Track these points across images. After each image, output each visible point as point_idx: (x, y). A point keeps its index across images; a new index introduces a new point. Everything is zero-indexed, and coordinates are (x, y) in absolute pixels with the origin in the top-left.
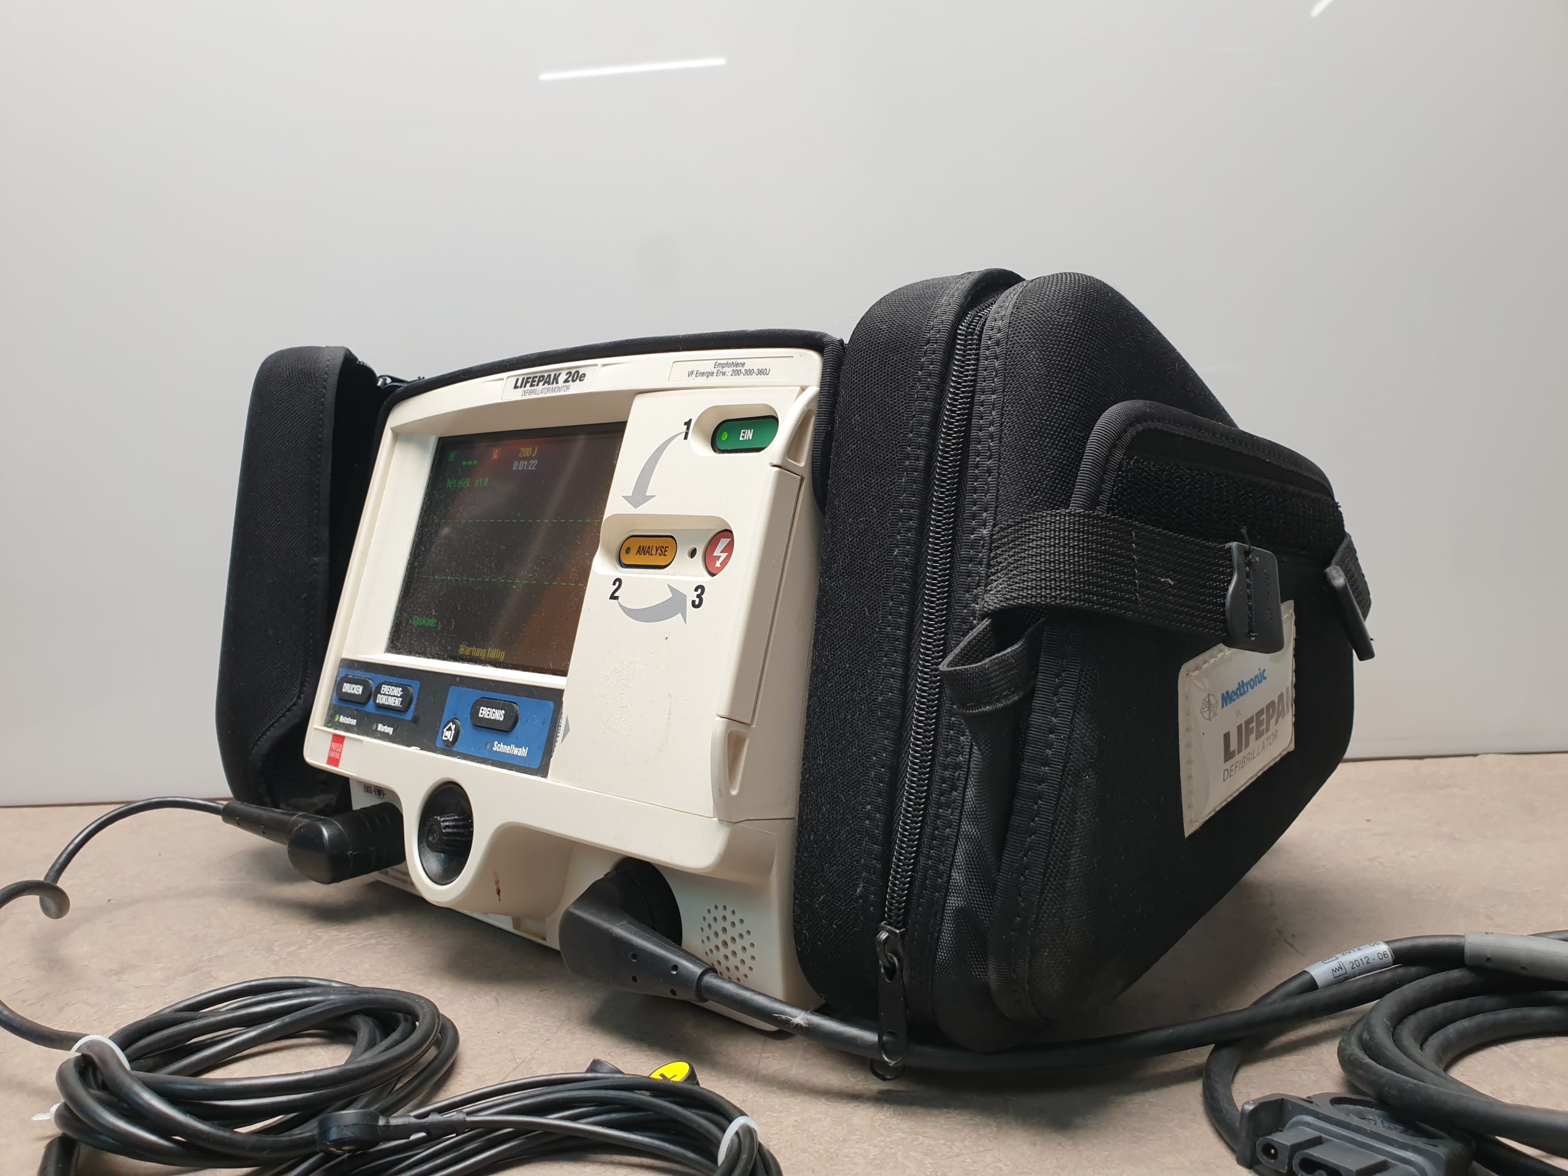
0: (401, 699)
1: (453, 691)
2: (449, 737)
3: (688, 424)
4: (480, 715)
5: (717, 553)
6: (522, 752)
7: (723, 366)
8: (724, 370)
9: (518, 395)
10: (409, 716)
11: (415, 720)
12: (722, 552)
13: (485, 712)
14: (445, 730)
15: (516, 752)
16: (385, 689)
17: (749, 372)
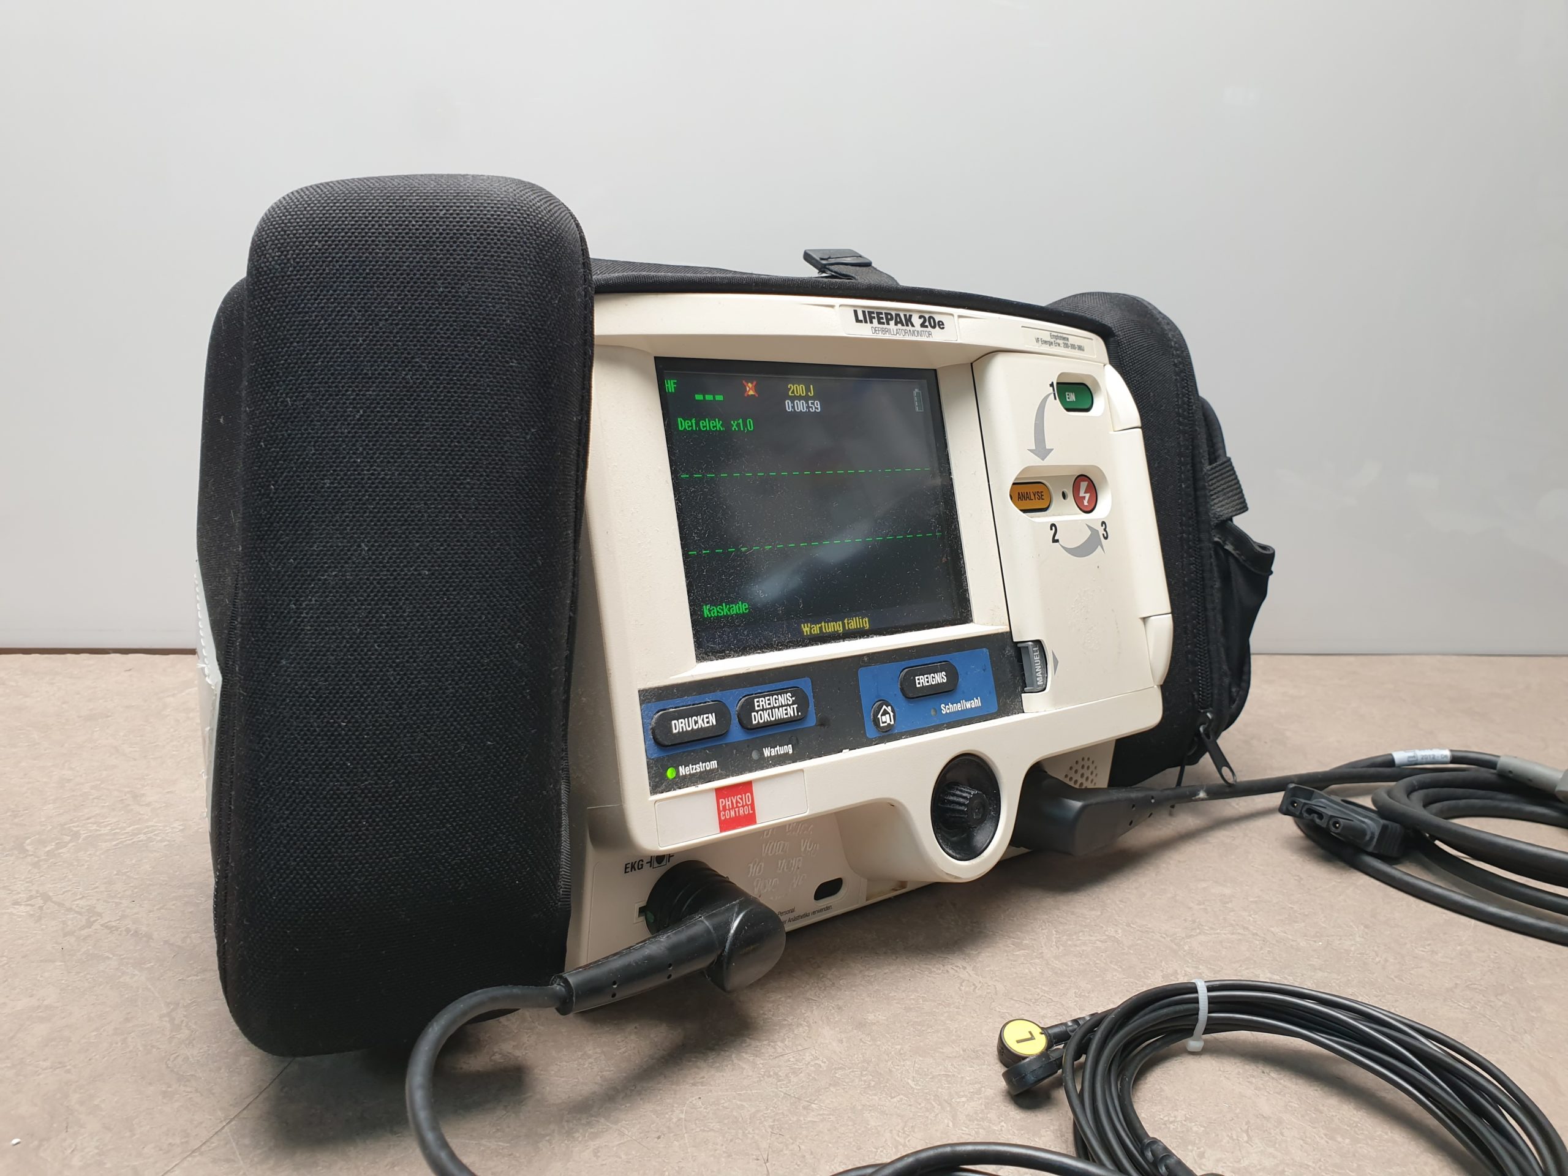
0: (795, 706)
1: (862, 672)
2: (888, 722)
3: (1052, 385)
4: (918, 686)
5: (1082, 494)
6: (976, 703)
7: (1057, 337)
8: (1058, 341)
9: (865, 331)
10: (812, 721)
11: (822, 723)
12: (1085, 492)
13: (922, 681)
14: (879, 716)
15: (968, 706)
16: (761, 702)
17: (1073, 347)
